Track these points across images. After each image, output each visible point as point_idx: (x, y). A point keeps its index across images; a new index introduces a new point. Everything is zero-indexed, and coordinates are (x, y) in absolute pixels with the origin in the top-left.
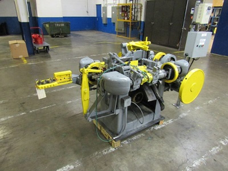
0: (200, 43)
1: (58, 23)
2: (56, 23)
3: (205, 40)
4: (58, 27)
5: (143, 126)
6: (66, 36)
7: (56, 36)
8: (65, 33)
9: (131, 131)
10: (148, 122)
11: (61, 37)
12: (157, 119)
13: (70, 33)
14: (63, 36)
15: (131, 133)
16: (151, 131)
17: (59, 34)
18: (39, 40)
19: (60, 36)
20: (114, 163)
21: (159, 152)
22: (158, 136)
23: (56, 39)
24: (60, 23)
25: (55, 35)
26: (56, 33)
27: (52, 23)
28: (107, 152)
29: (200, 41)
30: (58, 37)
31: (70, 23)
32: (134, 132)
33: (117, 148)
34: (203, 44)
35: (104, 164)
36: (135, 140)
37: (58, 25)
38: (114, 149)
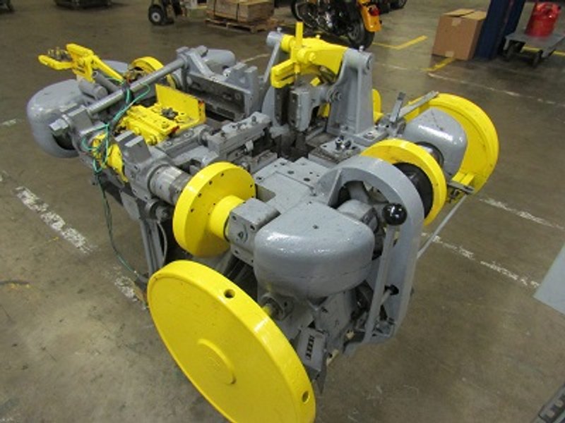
28: (122, 284)
38: (133, 294)
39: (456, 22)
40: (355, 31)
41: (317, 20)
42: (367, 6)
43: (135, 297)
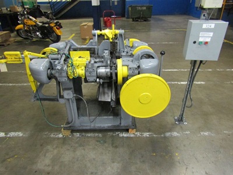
0: (200, 38)
1: (140, 6)
2: (137, 6)
3: (211, 34)
4: (139, 10)
5: (102, 127)
6: (145, 21)
7: (136, 20)
8: (145, 18)
9: (86, 126)
10: (113, 125)
11: (141, 21)
12: (125, 125)
13: (150, 18)
14: (143, 20)
15: (84, 128)
16: (112, 135)
17: (139, 18)
18: (108, 24)
19: (139, 20)
20: (49, 147)
21: (94, 159)
22: (112, 144)
23: (136, 23)
24: (142, 6)
25: (135, 18)
26: (136, 16)
27: (134, 6)
28: (54, 136)
29: (200, 36)
30: (138, 21)
31: (152, 6)
32: (88, 128)
33: (65, 136)
34: (208, 40)
35: (41, 144)
36: (88, 136)
37: (139, 8)
38: (62, 136)
39: (86, 27)
40: (53, 36)
41: (33, 35)
42: (55, 27)
43: (63, 136)
